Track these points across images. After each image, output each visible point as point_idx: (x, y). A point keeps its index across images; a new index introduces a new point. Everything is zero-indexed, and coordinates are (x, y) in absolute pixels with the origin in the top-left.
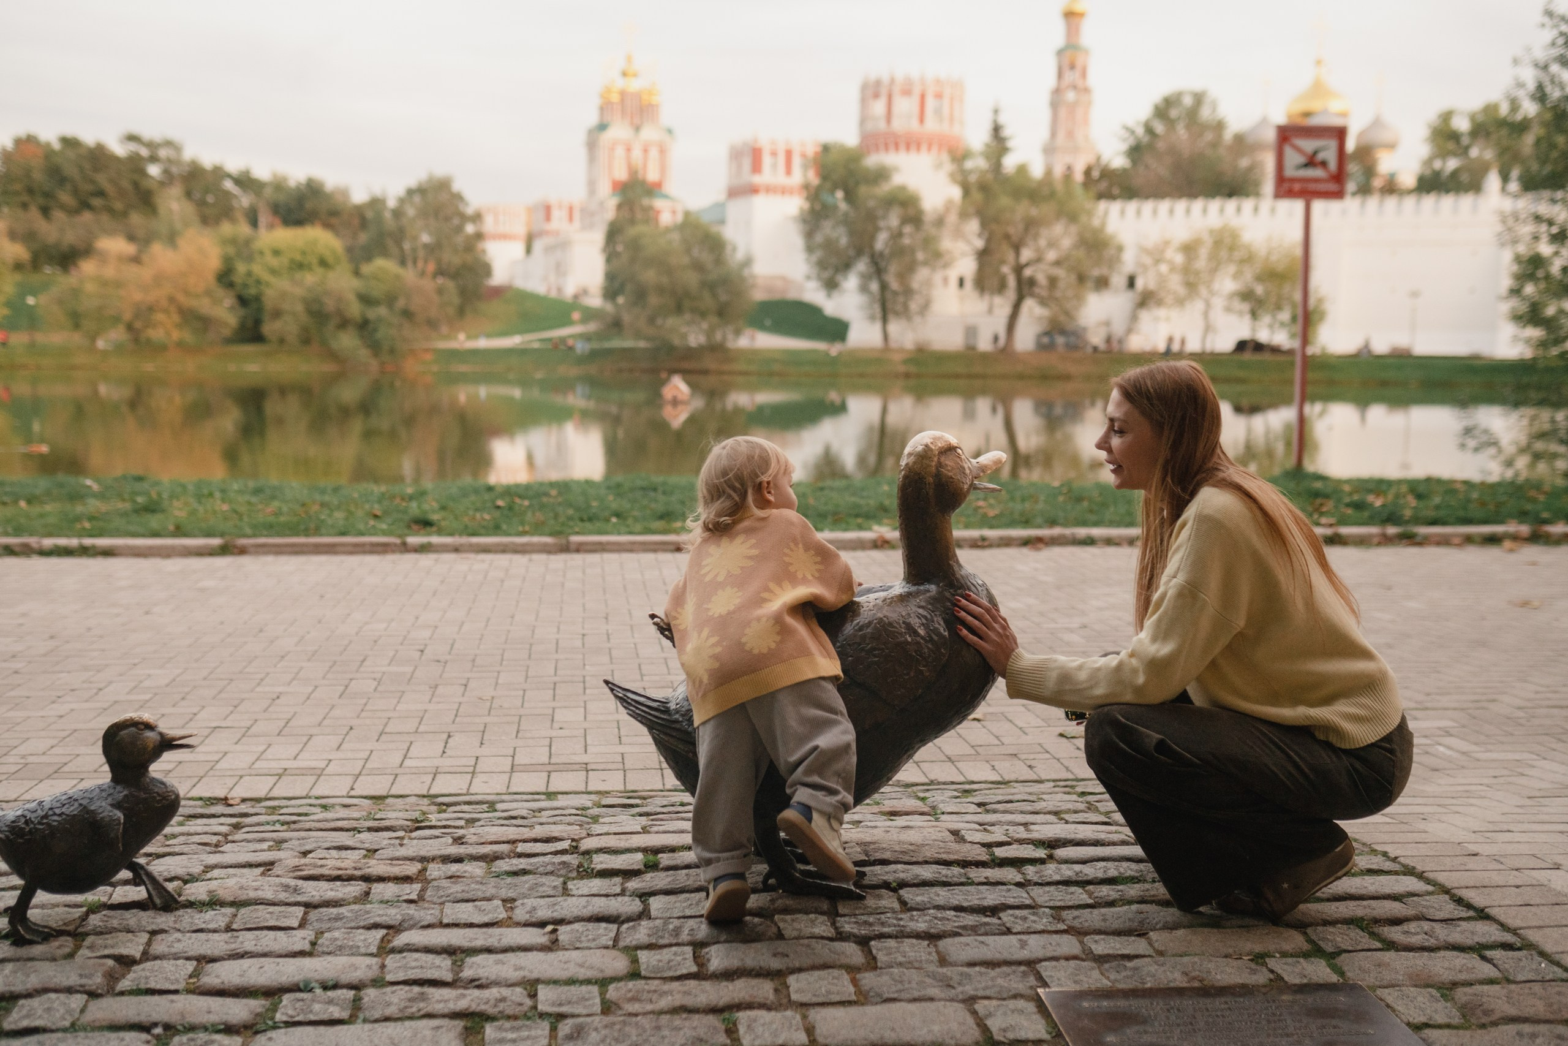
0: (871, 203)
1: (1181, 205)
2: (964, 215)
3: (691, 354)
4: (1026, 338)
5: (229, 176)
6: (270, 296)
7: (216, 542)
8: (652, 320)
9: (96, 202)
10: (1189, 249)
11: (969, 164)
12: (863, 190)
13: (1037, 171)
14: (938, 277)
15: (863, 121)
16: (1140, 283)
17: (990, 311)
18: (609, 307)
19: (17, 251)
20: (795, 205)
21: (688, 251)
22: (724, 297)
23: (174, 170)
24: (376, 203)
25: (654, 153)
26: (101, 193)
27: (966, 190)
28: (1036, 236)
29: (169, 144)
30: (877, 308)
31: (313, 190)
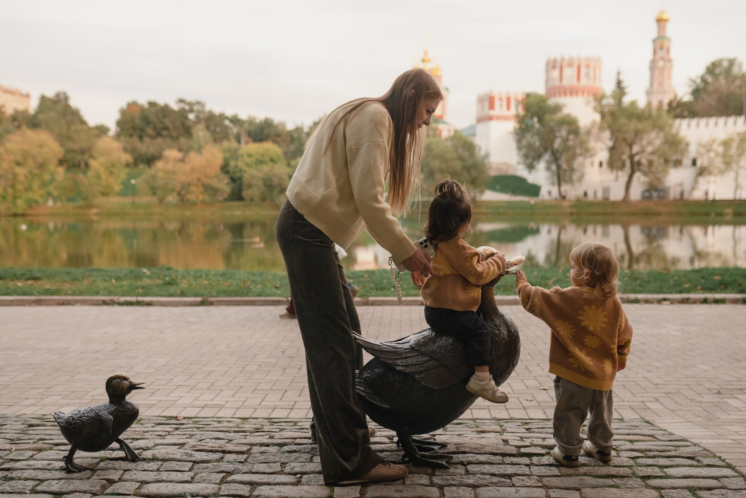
0: (552, 124)
1: (722, 120)
2: (601, 129)
4: (636, 193)
5: (227, 118)
6: (246, 177)
7: (199, 299)
9: (164, 133)
10: (726, 144)
11: (605, 102)
12: (547, 117)
13: (642, 104)
14: (588, 162)
15: (547, 80)
16: (699, 163)
17: (617, 179)
19: (127, 157)
20: (511, 125)
21: (456, 150)
22: (474, 174)
23: (201, 116)
24: (298, 130)
26: (166, 128)
27: (603, 115)
28: (641, 139)
29: (198, 103)
30: (555, 179)
31: (268, 124)
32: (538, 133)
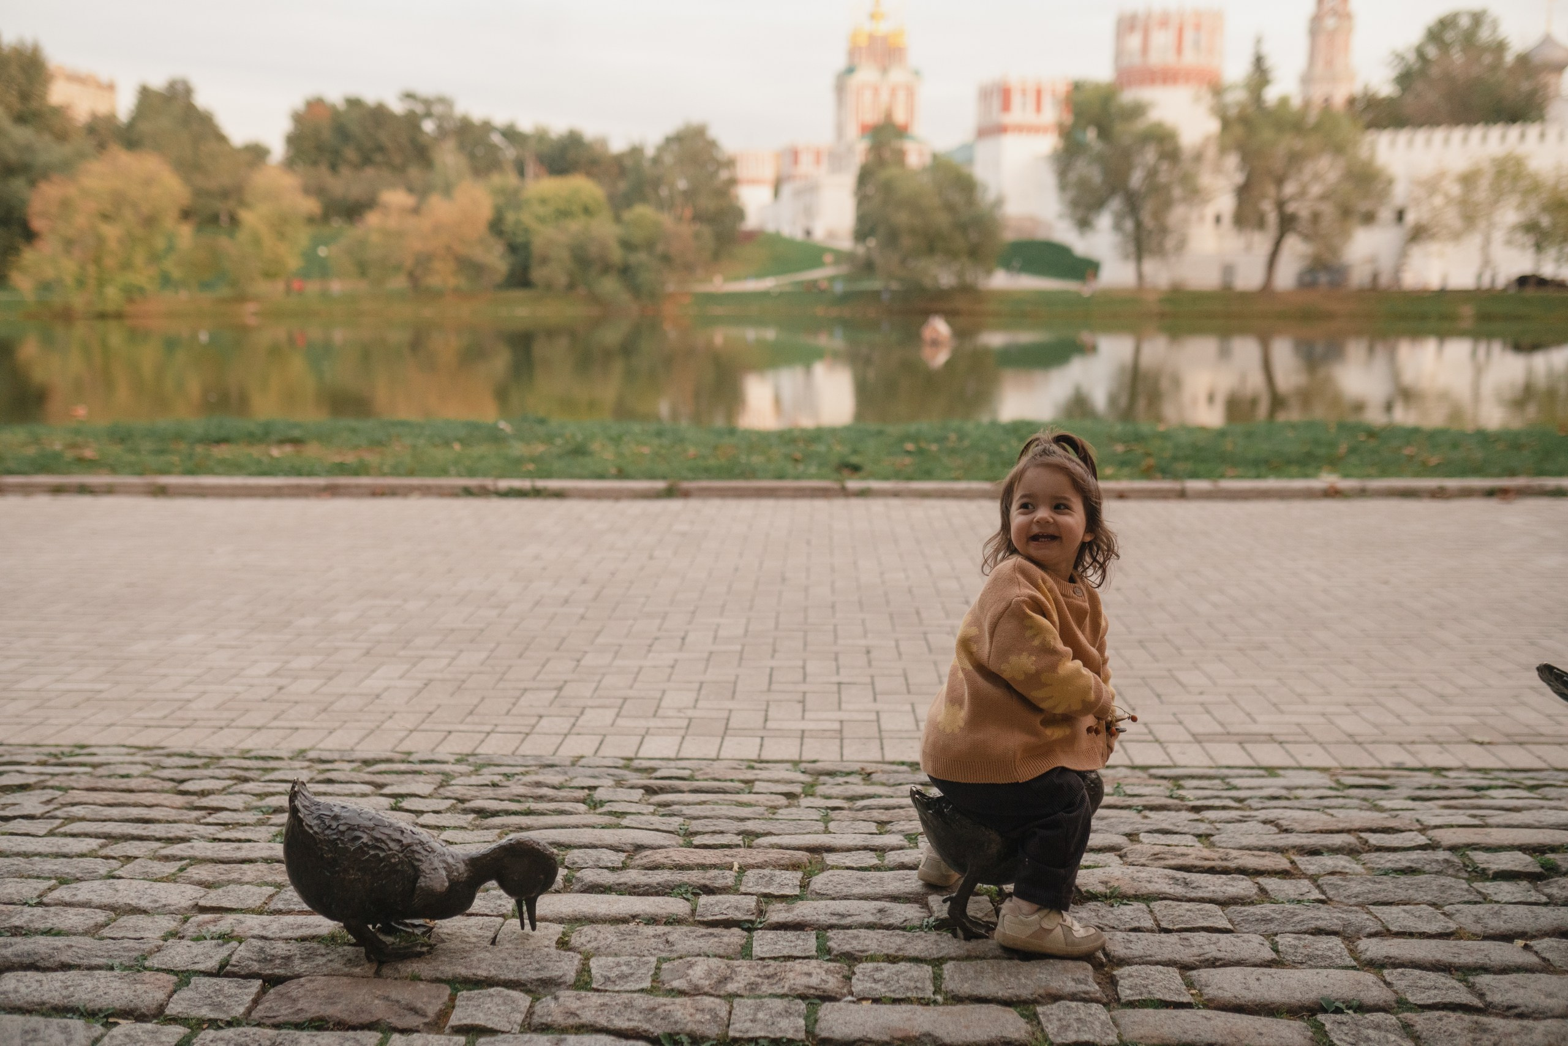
0: (1127, 140)
1: (1458, 133)
2: (1223, 150)
3: (942, 295)
4: (1286, 276)
5: (496, 129)
6: (538, 243)
8: (903, 261)
9: (378, 157)
10: (1468, 180)
11: (1228, 97)
12: (1119, 128)
13: (1296, 102)
14: (1194, 215)
15: (1119, 53)
16: (1411, 218)
17: (1248, 248)
18: (861, 250)
20: (1048, 143)
21: (940, 193)
22: (974, 236)
23: (446, 125)
24: (636, 152)
25: (901, 96)
26: (381, 149)
27: (1226, 123)
28: (1300, 171)
29: (441, 100)
30: (1131, 248)
31: (574, 140)
32: (1100, 159)
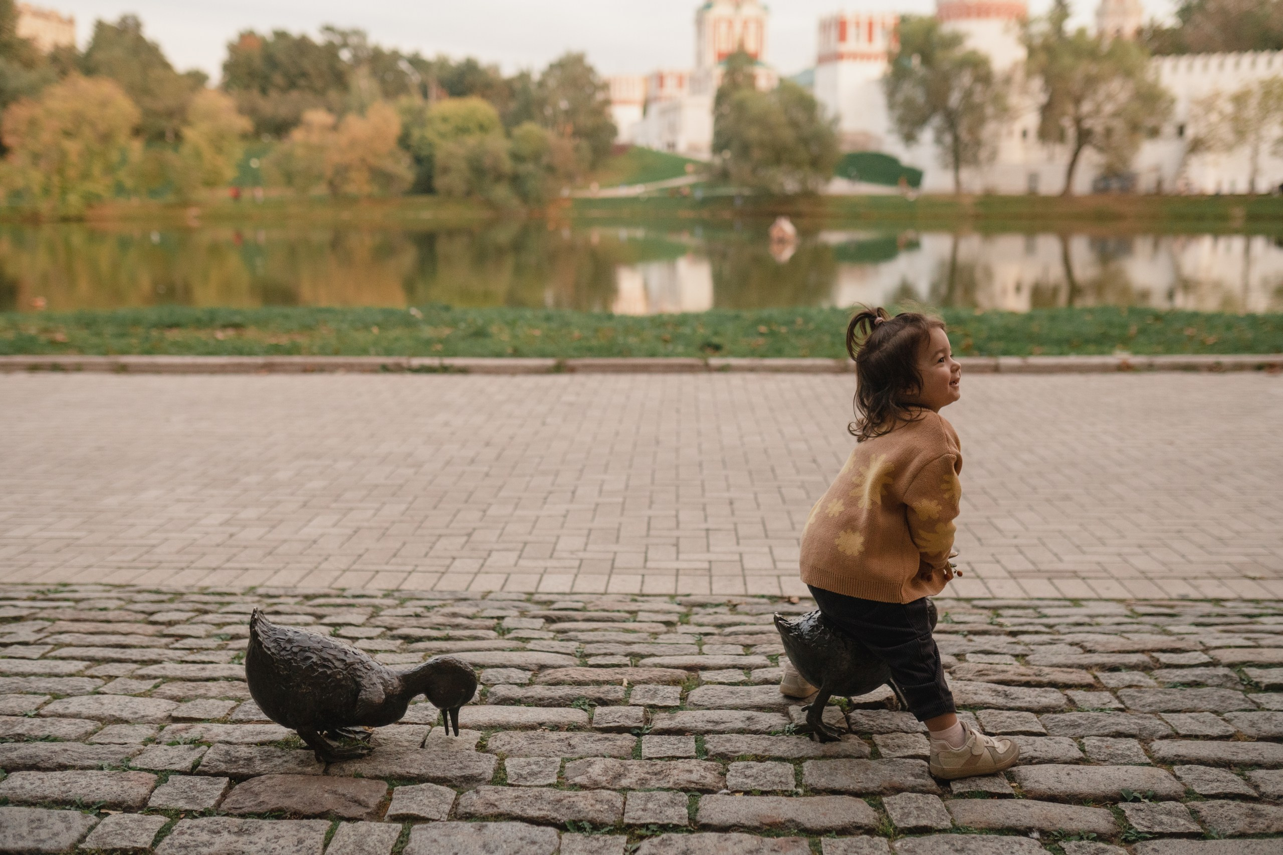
0: (946, 66)
1: (1231, 59)
2: (1029, 74)
3: (787, 199)
4: (1083, 183)
5: (403, 58)
6: (440, 156)
8: (754, 171)
9: (302, 82)
10: (1240, 99)
11: (1034, 29)
12: (939, 55)
13: (1092, 33)
14: (1004, 130)
16: (1190, 132)
17: (1051, 158)
18: (717, 161)
20: (878, 69)
21: (786, 111)
22: (815, 149)
23: (360, 54)
24: (524, 77)
25: (752, 28)
26: (304, 75)
27: (1032, 51)
28: (1095, 92)
29: (356, 32)
30: (950, 159)
31: (470, 67)
